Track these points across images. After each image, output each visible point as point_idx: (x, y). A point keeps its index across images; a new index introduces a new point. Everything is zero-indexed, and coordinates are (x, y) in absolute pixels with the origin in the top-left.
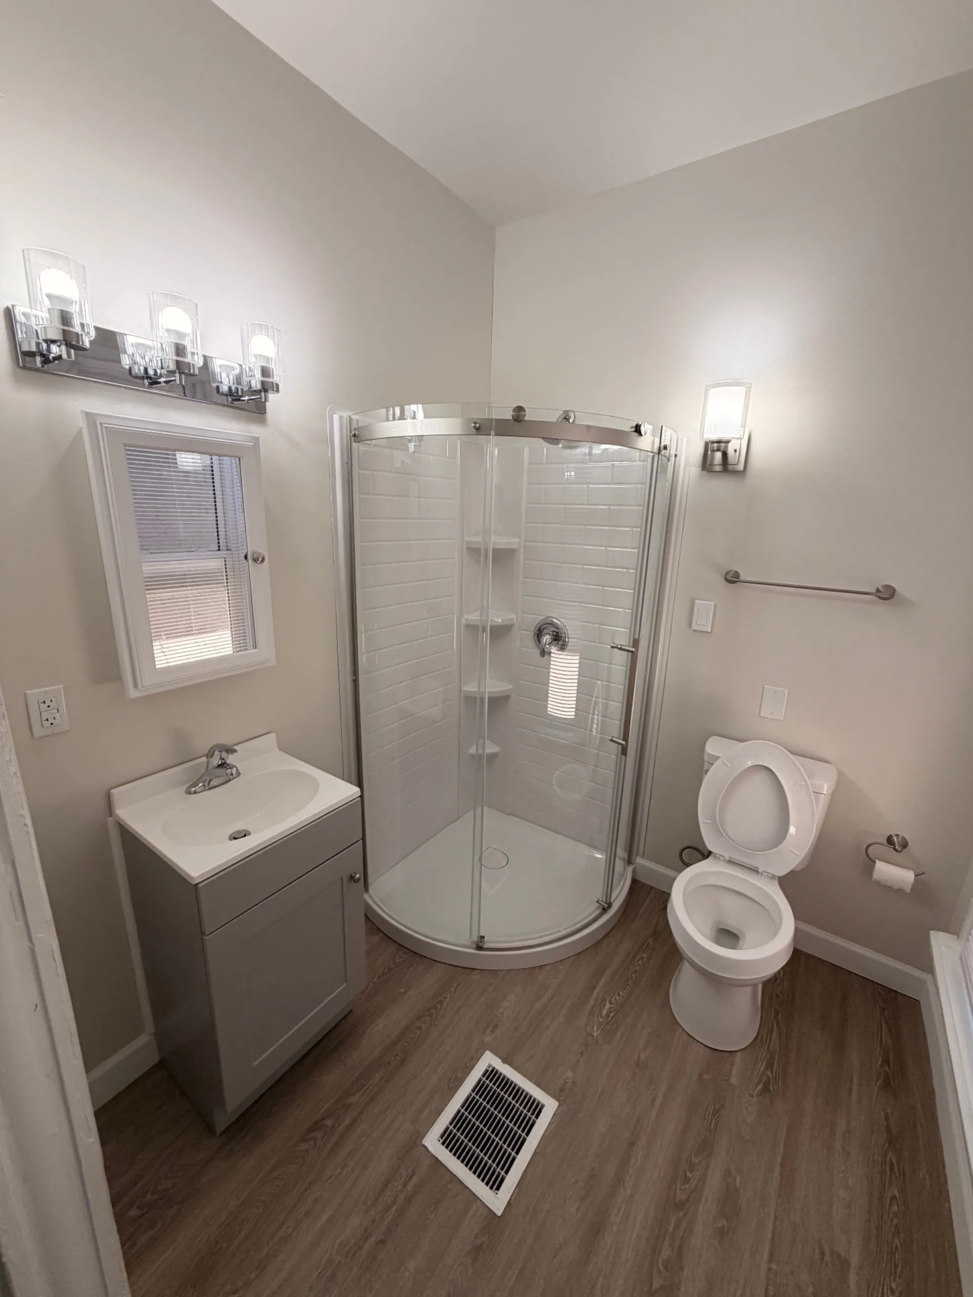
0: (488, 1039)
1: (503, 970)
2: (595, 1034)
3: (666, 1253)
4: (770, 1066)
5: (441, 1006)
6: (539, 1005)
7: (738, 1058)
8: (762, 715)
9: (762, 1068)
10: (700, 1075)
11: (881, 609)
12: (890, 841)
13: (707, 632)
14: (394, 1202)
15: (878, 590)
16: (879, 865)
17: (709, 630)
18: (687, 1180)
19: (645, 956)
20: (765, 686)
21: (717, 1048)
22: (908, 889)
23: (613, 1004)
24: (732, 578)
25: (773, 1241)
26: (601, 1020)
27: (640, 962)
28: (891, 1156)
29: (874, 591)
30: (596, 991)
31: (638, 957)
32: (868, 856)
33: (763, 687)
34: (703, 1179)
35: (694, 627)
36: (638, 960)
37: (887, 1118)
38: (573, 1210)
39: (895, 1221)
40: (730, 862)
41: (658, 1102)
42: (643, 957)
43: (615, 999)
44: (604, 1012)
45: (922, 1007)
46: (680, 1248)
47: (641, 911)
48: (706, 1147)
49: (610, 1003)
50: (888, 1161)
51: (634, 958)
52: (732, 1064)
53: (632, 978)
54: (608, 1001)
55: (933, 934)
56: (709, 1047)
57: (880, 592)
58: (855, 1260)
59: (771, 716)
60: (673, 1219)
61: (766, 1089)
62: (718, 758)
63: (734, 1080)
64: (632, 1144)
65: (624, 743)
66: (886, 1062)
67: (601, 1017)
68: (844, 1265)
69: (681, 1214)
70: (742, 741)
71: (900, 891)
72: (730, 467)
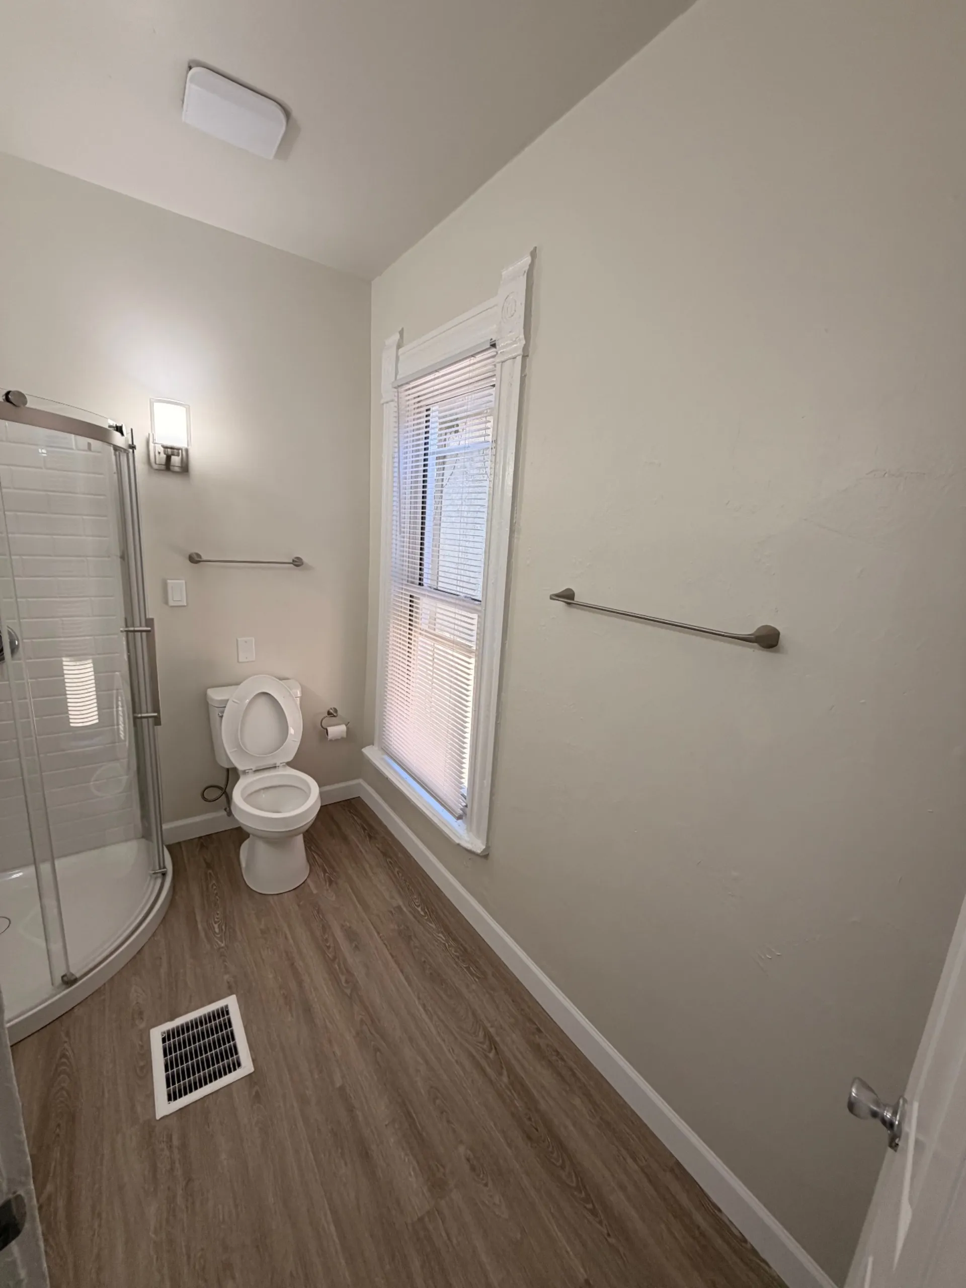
0: (142, 1026)
1: (105, 984)
2: (223, 945)
3: (343, 979)
4: (325, 871)
5: (68, 1058)
6: (163, 970)
7: (309, 881)
8: (240, 660)
9: (323, 875)
10: (299, 905)
11: (297, 572)
12: (329, 713)
13: (184, 606)
14: (173, 1163)
15: (293, 561)
16: (330, 729)
17: (186, 605)
18: (329, 947)
19: (214, 882)
20: (239, 639)
21: (296, 886)
22: (345, 735)
23: (219, 922)
24: (194, 559)
25: (374, 927)
26: (219, 936)
27: (215, 887)
28: (388, 860)
29: (291, 561)
30: (200, 926)
31: (210, 886)
32: (322, 727)
33: (237, 640)
34: (335, 940)
35: (171, 603)
36: (212, 887)
37: (379, 849)
38: (290, 1019)
39: (403, 878)
40: (257, 771)
41: (289, 936)
42: (214, 884)
43: (217, 918)
44: (217, 930)
45: (362, 798)
46: (347, 970)
47: (186, 861)
48: (325, 928)
49: (216, 923)
50: (389, 862)
51: (207, 888)
52: (309, 886)
53: (217, 900)
54: (213, 923)
55: (364, 750)
56: (292, 890)
57: (296, 561)
58: (401, 904)
59: (247, 660)
60: (336, 966)
61: (331, 882)
62: (228, 700)
63: (315, 892)
64: (293, 964)
65: (156, 714)
66: (364, 829)
67: (218, 934)
68: (399, 908)
69: (337, 960)
70: (238, 684)
71: (342, 738)
72: (171, 468)
